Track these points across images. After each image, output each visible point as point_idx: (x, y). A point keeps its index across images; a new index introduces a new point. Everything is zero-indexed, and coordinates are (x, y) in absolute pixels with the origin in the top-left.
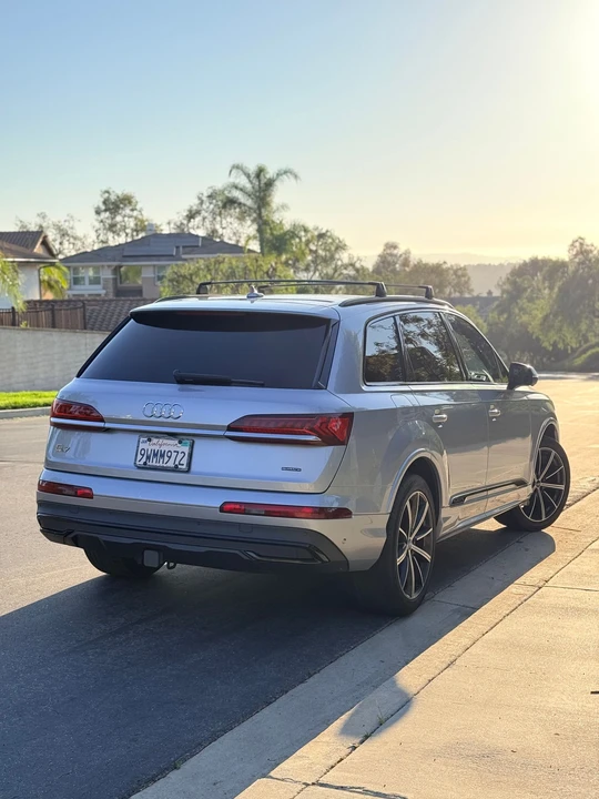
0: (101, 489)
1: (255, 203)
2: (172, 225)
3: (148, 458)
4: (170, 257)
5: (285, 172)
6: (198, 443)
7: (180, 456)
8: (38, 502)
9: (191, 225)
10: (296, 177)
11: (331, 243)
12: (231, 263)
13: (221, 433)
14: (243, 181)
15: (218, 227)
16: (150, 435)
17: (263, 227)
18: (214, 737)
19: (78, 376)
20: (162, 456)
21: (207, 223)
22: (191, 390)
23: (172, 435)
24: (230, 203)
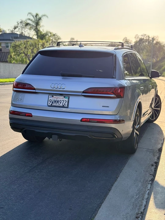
0: (35, 113)
1: (35, 24)
2: (10, 31)
3: (53, 103)
4: (10, 40)
5: (44, 16)
6: (71, 98)
7: (65, 102)
8: (9, 118)
9: (15, 31)
10: (47, 17)
11: (57, 37)
12: (31, 42)
13: (81, 94)
14: (32, 18)
15: (23, 31)
16: (53, 95)
17: (38, 32)
18: (99, 206)
19: (23, 73)
20: (58, 102)
21: (20, 30)
22: (67, 79)
23: (61, 95)
24: (27, 24)
